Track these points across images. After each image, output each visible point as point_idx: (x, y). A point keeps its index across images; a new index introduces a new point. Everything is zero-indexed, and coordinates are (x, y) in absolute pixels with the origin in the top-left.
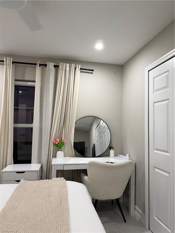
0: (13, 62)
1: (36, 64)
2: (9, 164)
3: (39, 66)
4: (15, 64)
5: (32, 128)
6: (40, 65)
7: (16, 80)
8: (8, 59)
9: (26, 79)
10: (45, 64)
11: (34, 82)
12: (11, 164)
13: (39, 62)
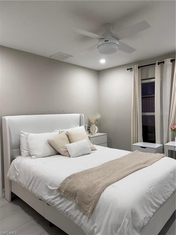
0: (139, 67)
1: (155, 64)
2: (140, 142)
3: (158, 65)
4: (141, 68)
5: (154, 116)
6: (159, 63)
7: (142, 80)
8: (135, 66)
9: (150, 77)
10: (163, 61)
11: (154, 78)
12: (142, 142)
13: (158, 62)
